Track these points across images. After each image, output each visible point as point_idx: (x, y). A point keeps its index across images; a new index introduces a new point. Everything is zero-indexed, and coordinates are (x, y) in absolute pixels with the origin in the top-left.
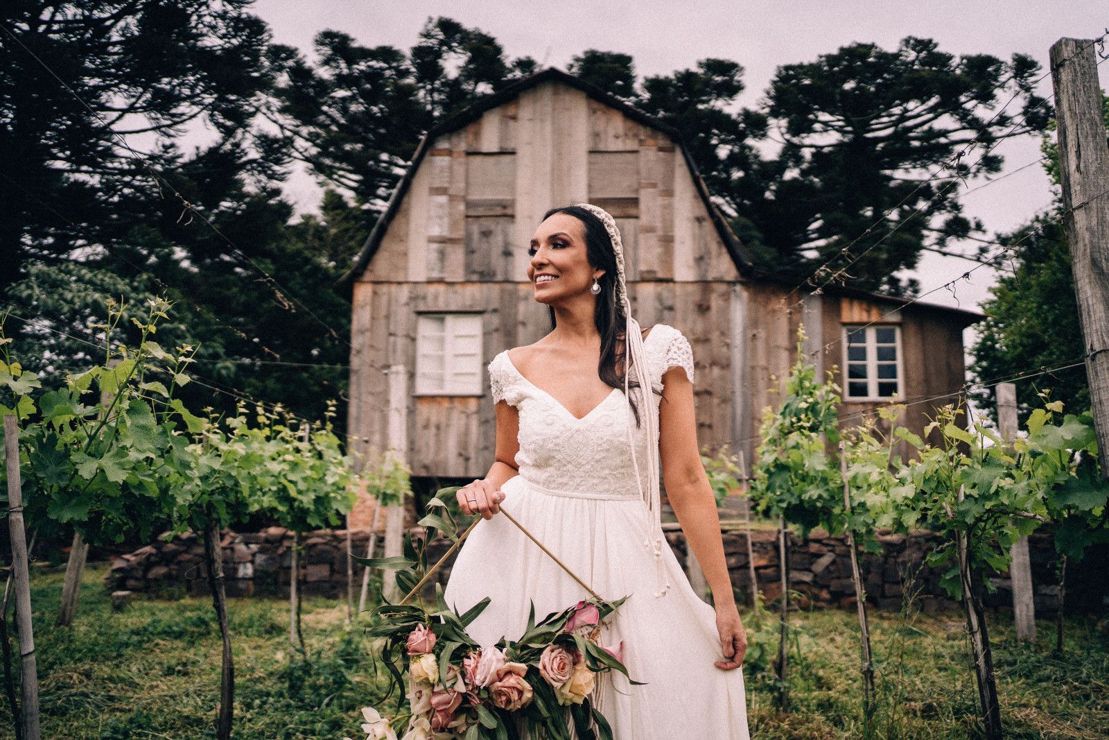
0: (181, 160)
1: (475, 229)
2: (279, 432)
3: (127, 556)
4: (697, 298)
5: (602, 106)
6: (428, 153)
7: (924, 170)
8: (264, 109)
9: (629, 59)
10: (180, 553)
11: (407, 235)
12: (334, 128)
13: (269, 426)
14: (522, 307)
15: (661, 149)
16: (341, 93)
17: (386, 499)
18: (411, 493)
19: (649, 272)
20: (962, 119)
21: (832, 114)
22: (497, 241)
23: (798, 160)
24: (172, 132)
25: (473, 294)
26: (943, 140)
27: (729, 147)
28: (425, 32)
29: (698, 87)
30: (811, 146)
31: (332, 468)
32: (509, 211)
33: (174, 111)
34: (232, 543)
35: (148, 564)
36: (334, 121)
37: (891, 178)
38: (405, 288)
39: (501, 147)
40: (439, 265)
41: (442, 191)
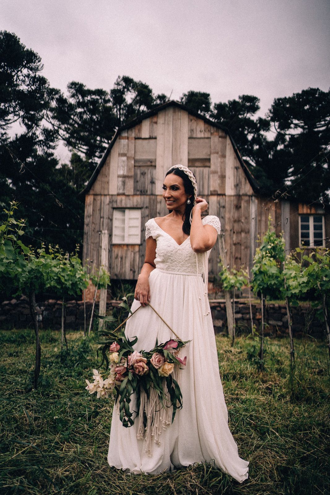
0: (9, 140)
1: (139, 172)
2: (57, 256)
4: (235, 202)
5: (195, 118)
6: (118, 138)
8: (45, 117)
9: (209, 95)
10: (11, 310)
11: (109, 174)
12: (76, 126)
13: (53, 253)
14: (159, 206)
15: (220, 137)
17: (100, 286)
18: (110, 284)
19: (215, 191)
21: (298, 120)
22: (148, 177)
23: (284, 141)
24: (5, 127)
25: (137, 200)
27: (252, 135)
28: (116, 83)
29: (238, 108)
30: (289, 134)
31: (78, 272)
32: (153, 164)
33: (6, 118)
36: (76, 122)
38: (108, 197)
39: (150, 136)
40: (123, 187)
41: (124, 155)
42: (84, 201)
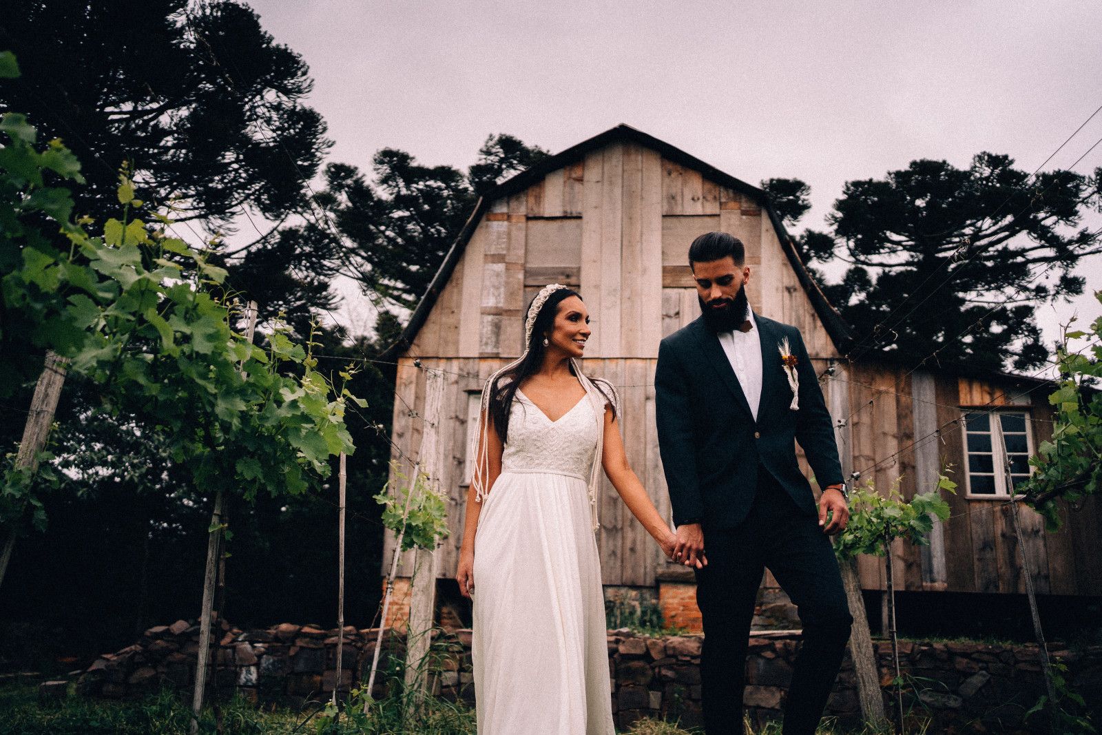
3: (108, 656)
5: (679, 168)
6: (484, 218)
7: (999, 293)
10: (172, 651)
11: (459, 306)
15: (744, 213)
16: (397, 214)
20: (1040, 237)
21: (903, 233)
23: (865, 284)
26: (1020, 259)
28: (485, 149)
32: (573, 280)
34: (234, 641)
35: (131, 665)
36: (391, 241)
37: (963, 301)
38: (455, 364)
39: (565, 212)
40: (494, 339)
41: (499, 258)
42: (391, 374)
